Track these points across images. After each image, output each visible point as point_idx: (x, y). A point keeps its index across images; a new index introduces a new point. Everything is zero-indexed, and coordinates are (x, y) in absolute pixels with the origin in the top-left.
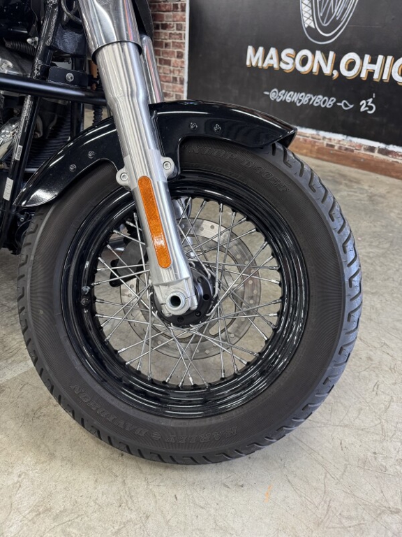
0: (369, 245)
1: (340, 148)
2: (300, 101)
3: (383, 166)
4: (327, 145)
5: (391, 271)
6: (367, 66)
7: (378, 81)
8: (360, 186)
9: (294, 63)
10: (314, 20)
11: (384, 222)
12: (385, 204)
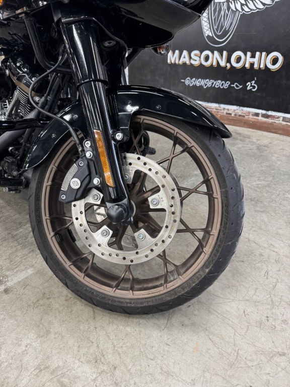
0: (258, 179)
1: (235, 115)
2: (206, 85)
3: (266, 125)
4: (227, 113)
5: (273, 196)
6: (249, 60)
7: (257, 69)
8: (251, 140)
9: (200, 60)
10: (211, 31)
11: (267, 164)
12: (268, 151)
